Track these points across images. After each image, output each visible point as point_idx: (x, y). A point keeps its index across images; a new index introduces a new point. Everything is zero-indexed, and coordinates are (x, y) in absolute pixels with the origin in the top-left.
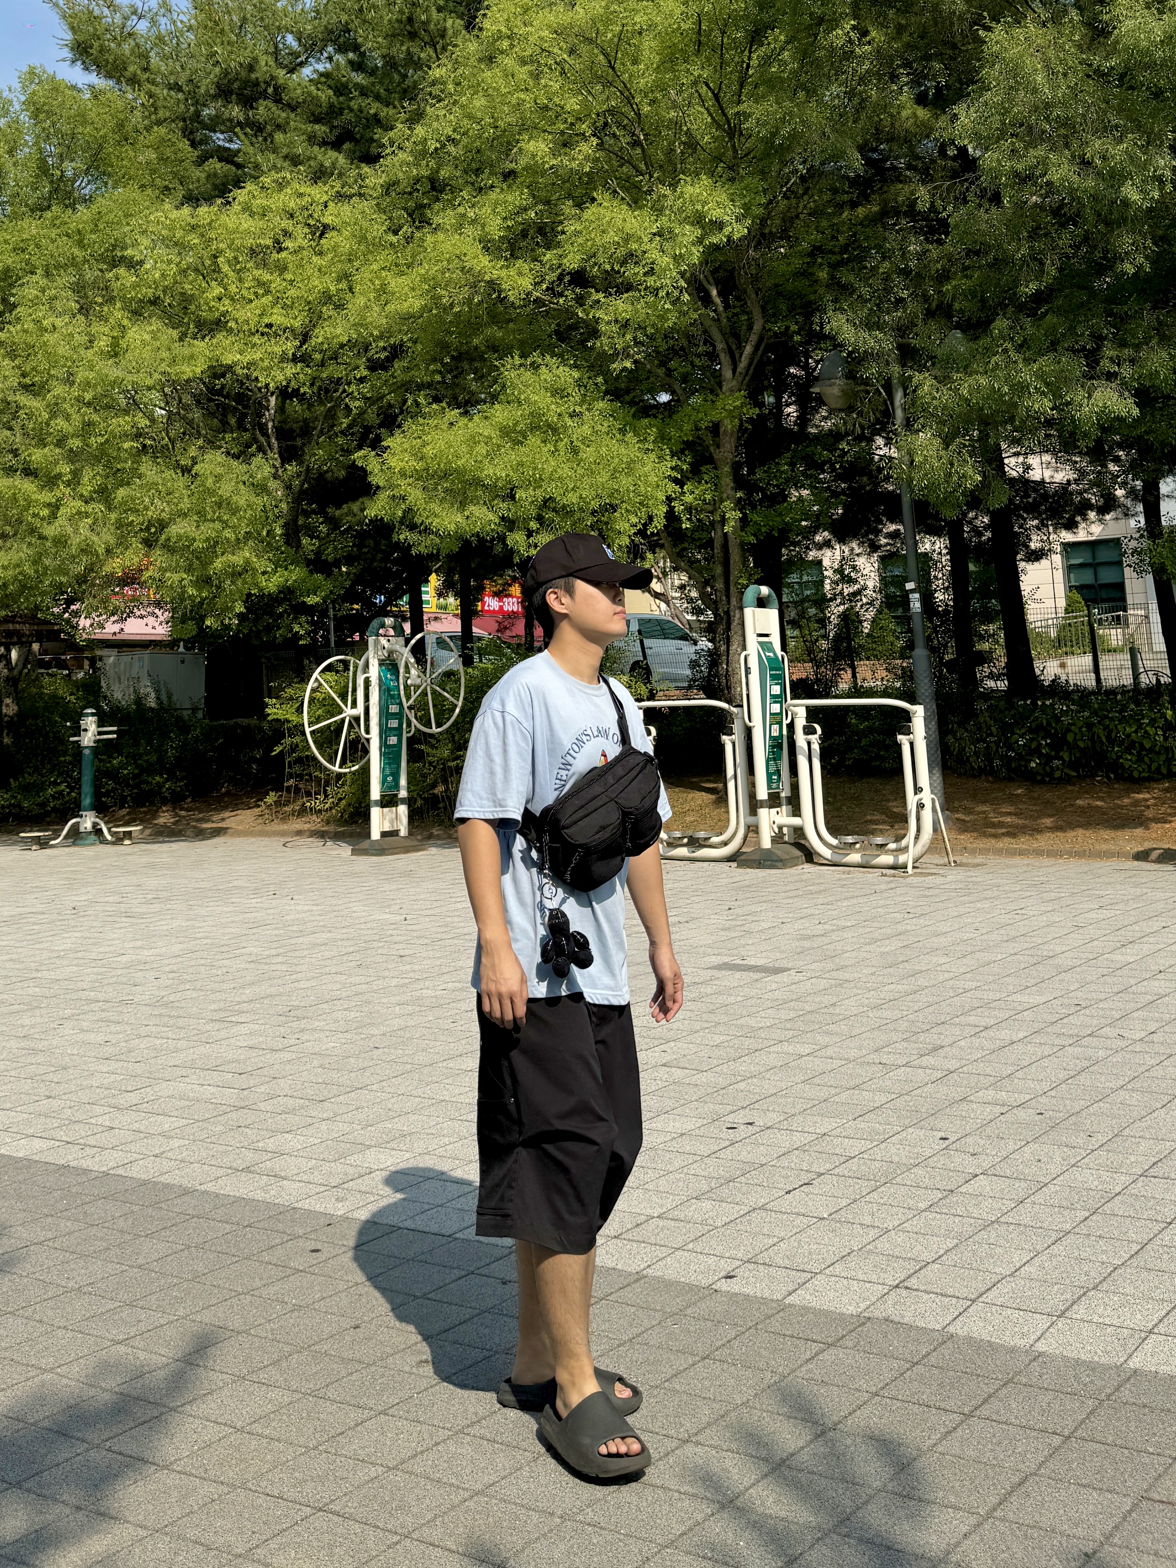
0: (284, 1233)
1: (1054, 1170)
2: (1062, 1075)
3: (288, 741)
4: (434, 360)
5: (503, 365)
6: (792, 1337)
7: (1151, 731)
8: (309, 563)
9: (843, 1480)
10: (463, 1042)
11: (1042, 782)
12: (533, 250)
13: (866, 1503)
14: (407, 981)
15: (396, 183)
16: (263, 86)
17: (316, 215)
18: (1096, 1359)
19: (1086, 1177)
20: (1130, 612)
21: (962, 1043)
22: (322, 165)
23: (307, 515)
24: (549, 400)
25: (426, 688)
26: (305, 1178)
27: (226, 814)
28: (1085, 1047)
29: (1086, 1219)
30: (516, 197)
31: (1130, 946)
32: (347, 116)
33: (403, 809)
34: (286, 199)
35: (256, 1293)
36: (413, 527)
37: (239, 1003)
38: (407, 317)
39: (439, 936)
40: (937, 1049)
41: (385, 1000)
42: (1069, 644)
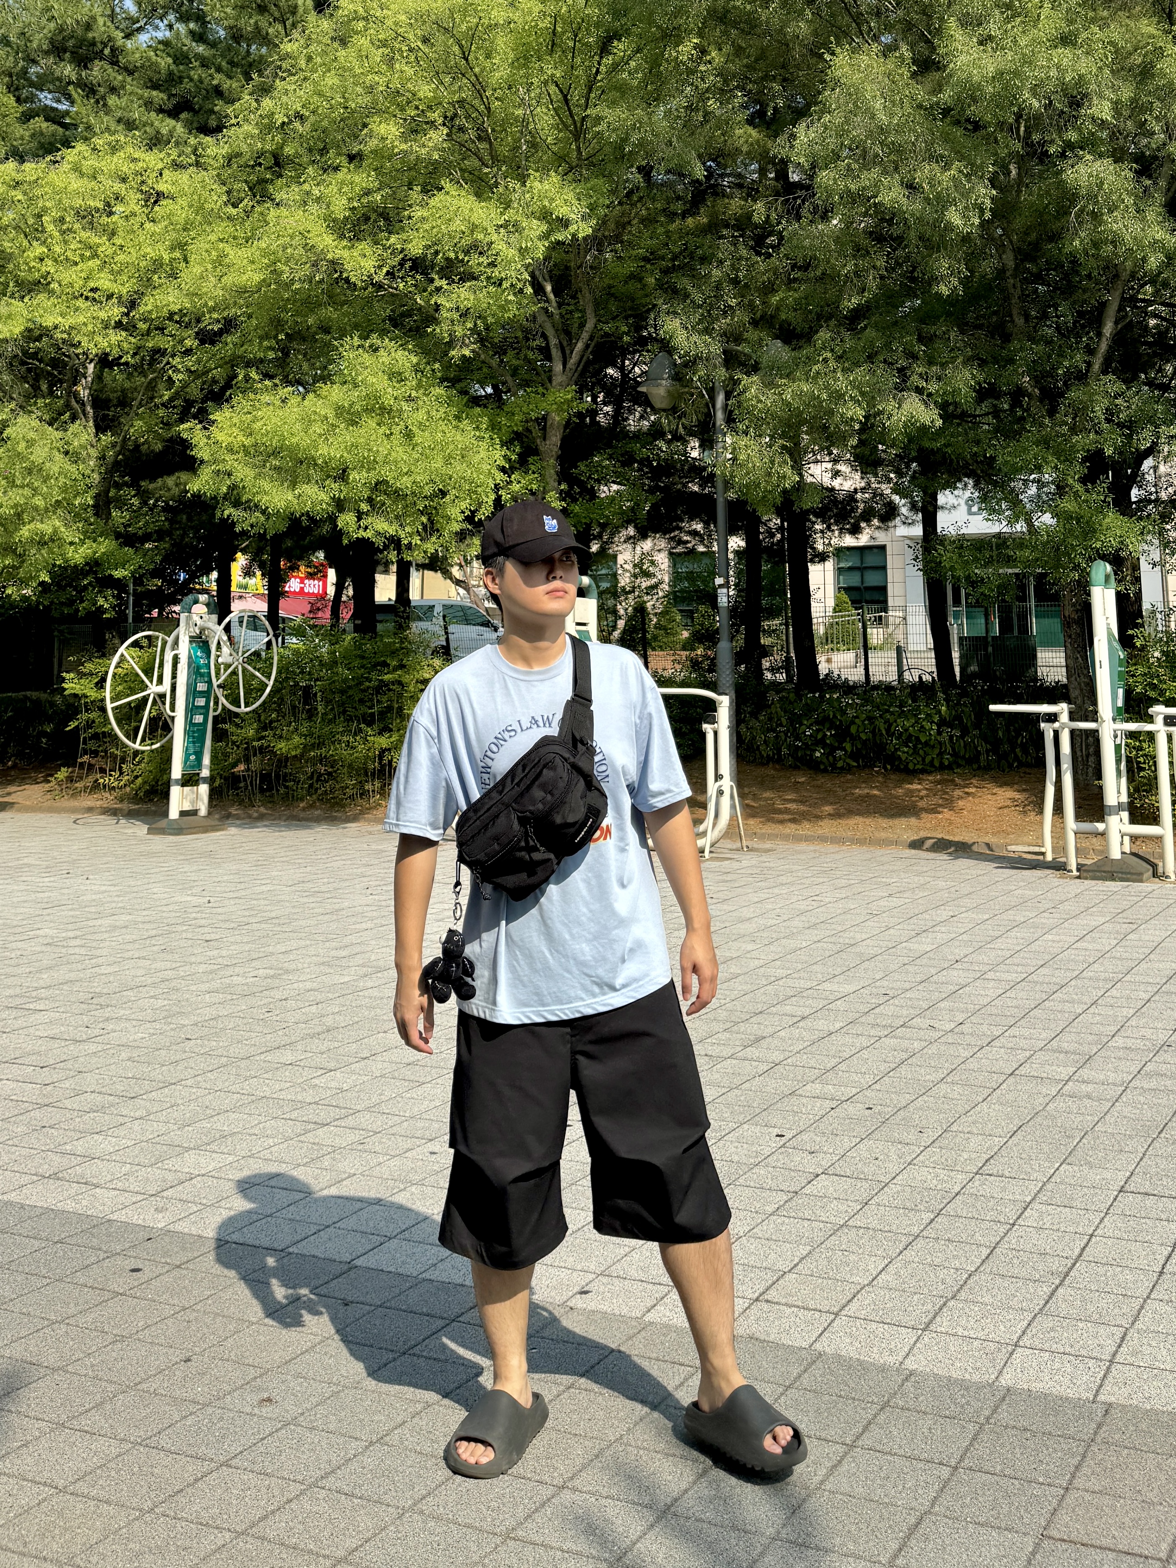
0: (100, 1249)
1: (894, 1168)
2: (884, 1067)
3: (84, 716)
4: (266, 337)
5: (342, 345)
6: (658, 1360)
7: (927, 725)
8: (118, 536)
9: (734, 1528)
10: (280, 1033)
11: (825, 771)
12: (375, 234)
13: (762, 1554)
14: (216, 967)
15: (239, 155)
16: (100, 46)
17: (150, 182)
18: (967, 1376)
19: (921, 1175)
20: (890, 613)
21: (783, 1033)
22: (158, 132)
23: (118, 486)
24: (386, 383)
25: (237, 667)
26: (119, 1185)
27: (11, 789)
28: (901, 1038)
29: (932, 1221)
30: (363, 179)
31: (924, 934)
32: (187, 85)
33: (204, 789)
34: (118, 162)
35: (72, 1321)
36: (237, 504)
37: (37, 989)
38: (242, 291)
39: (245, 919)
40: (759, 1039)
41: (194, 988)
42: (835, 641)
